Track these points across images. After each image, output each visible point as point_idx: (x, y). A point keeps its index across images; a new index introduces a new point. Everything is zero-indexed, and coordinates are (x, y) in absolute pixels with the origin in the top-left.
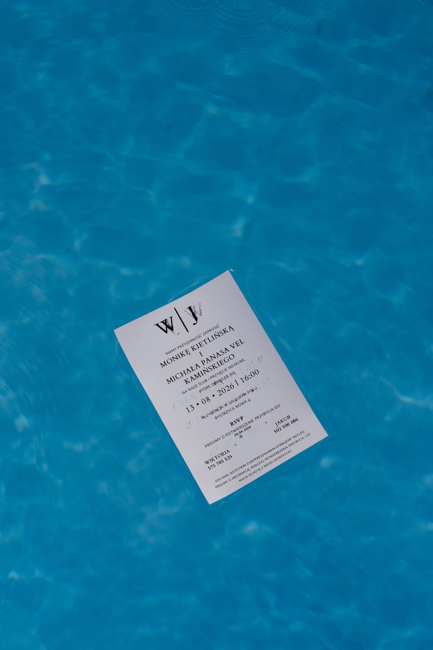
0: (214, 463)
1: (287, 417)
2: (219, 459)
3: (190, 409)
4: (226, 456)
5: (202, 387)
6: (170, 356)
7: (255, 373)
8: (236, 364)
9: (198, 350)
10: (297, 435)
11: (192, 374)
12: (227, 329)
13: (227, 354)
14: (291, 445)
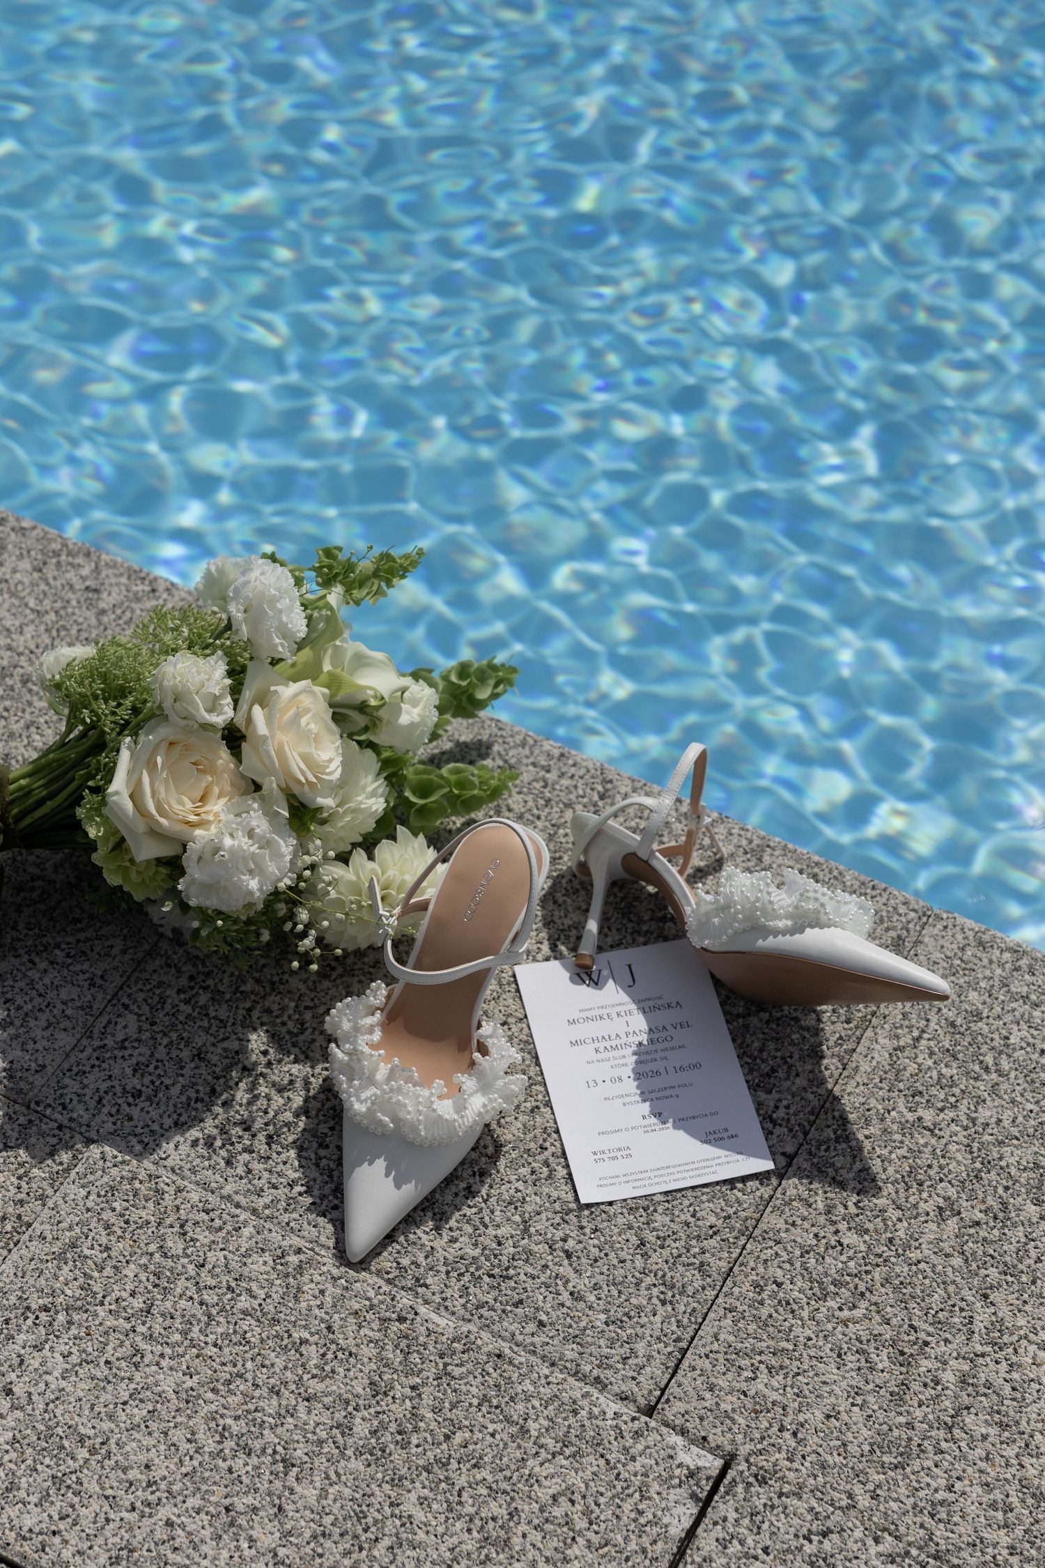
0: (605, 1156)
1: (724, 1130)
2: (613, 1154)
3: (592, 1084)
4: (624, 1153)
5: (616, 1062)
6: (584, 1015)
7: (695, 1066)
8: (673, 1049)
9: (625, 1018)
10: (732, 1155)
11: (608, 1044)
12: (674, 1005)
13: (664, 1034)
14: (720, 1165)
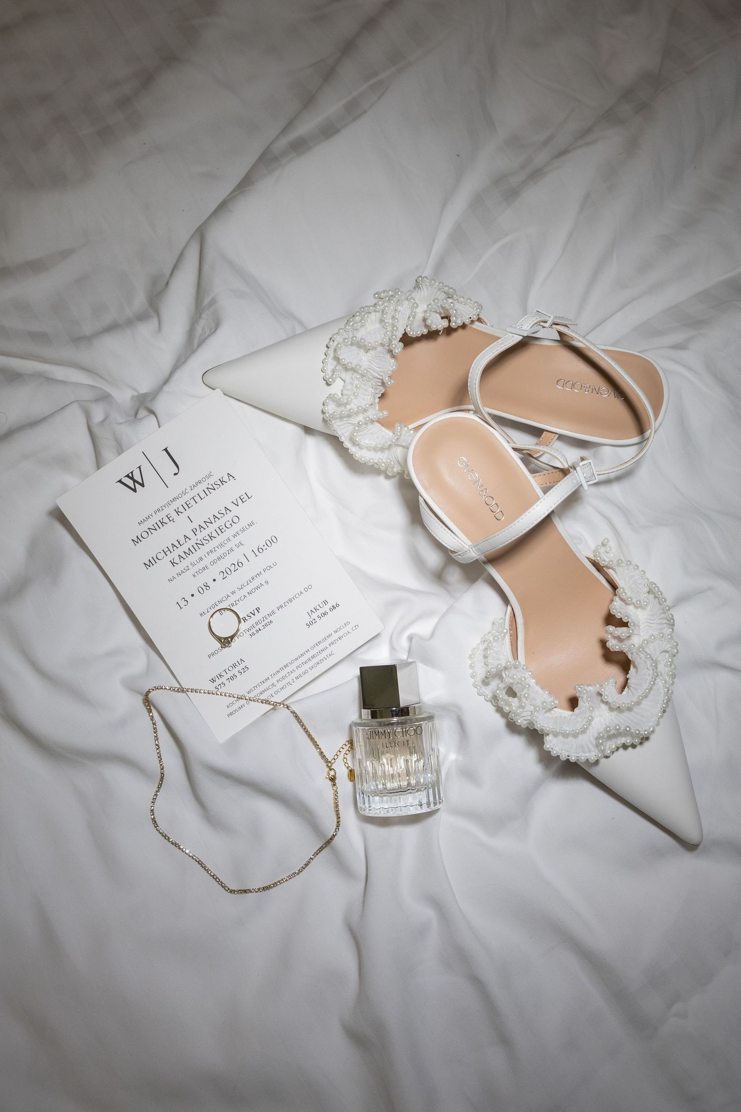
0: (223, 680)
1: (323, 603)
2: (230, 674)
3: (182, 603)
4: (239, 668)
5: (196, 568)
6: (145, 527)
7: (271, 541)
8: (243, 530)
9: (186, 514)
10: (340, 629)
11: (180, 551)
12: (226, 478)
13: (229, 517)
14: (332, 643)
